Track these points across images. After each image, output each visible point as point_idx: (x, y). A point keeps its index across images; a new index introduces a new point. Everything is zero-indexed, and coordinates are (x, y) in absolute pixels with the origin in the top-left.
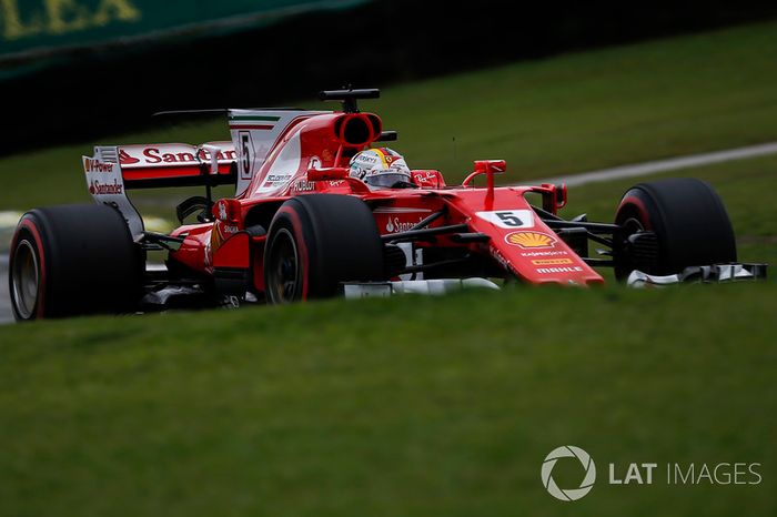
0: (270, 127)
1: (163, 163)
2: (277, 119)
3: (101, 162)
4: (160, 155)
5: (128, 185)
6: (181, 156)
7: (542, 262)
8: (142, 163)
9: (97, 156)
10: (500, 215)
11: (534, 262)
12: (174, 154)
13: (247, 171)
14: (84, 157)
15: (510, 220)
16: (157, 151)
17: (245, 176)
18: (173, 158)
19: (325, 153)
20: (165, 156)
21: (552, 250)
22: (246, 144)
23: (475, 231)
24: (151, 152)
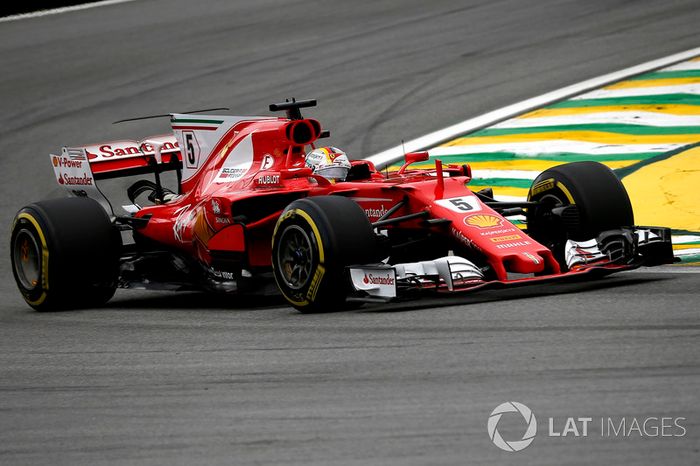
0: (215, 129)
1: (116, 157)
2: (221, 122)
3: (69, 159)
4: (112, 150)
5: (97, 177)
6: (129, 150)
7: (499, 239)
8: (100, 158)
9: (66, 155)
10: (453, 202)
11: (492, 239)
12: (123, 148)
13: (192, 161)
14: (52, 156)
15: (462, 205)
16: (110, 148)
17: (190, 165)
18: (122, 152)
19: (276, 152)
20: (116, 151)
21: (503, 228)
22: (190, 141)
23: (438, 217)
24: (106, 149)
